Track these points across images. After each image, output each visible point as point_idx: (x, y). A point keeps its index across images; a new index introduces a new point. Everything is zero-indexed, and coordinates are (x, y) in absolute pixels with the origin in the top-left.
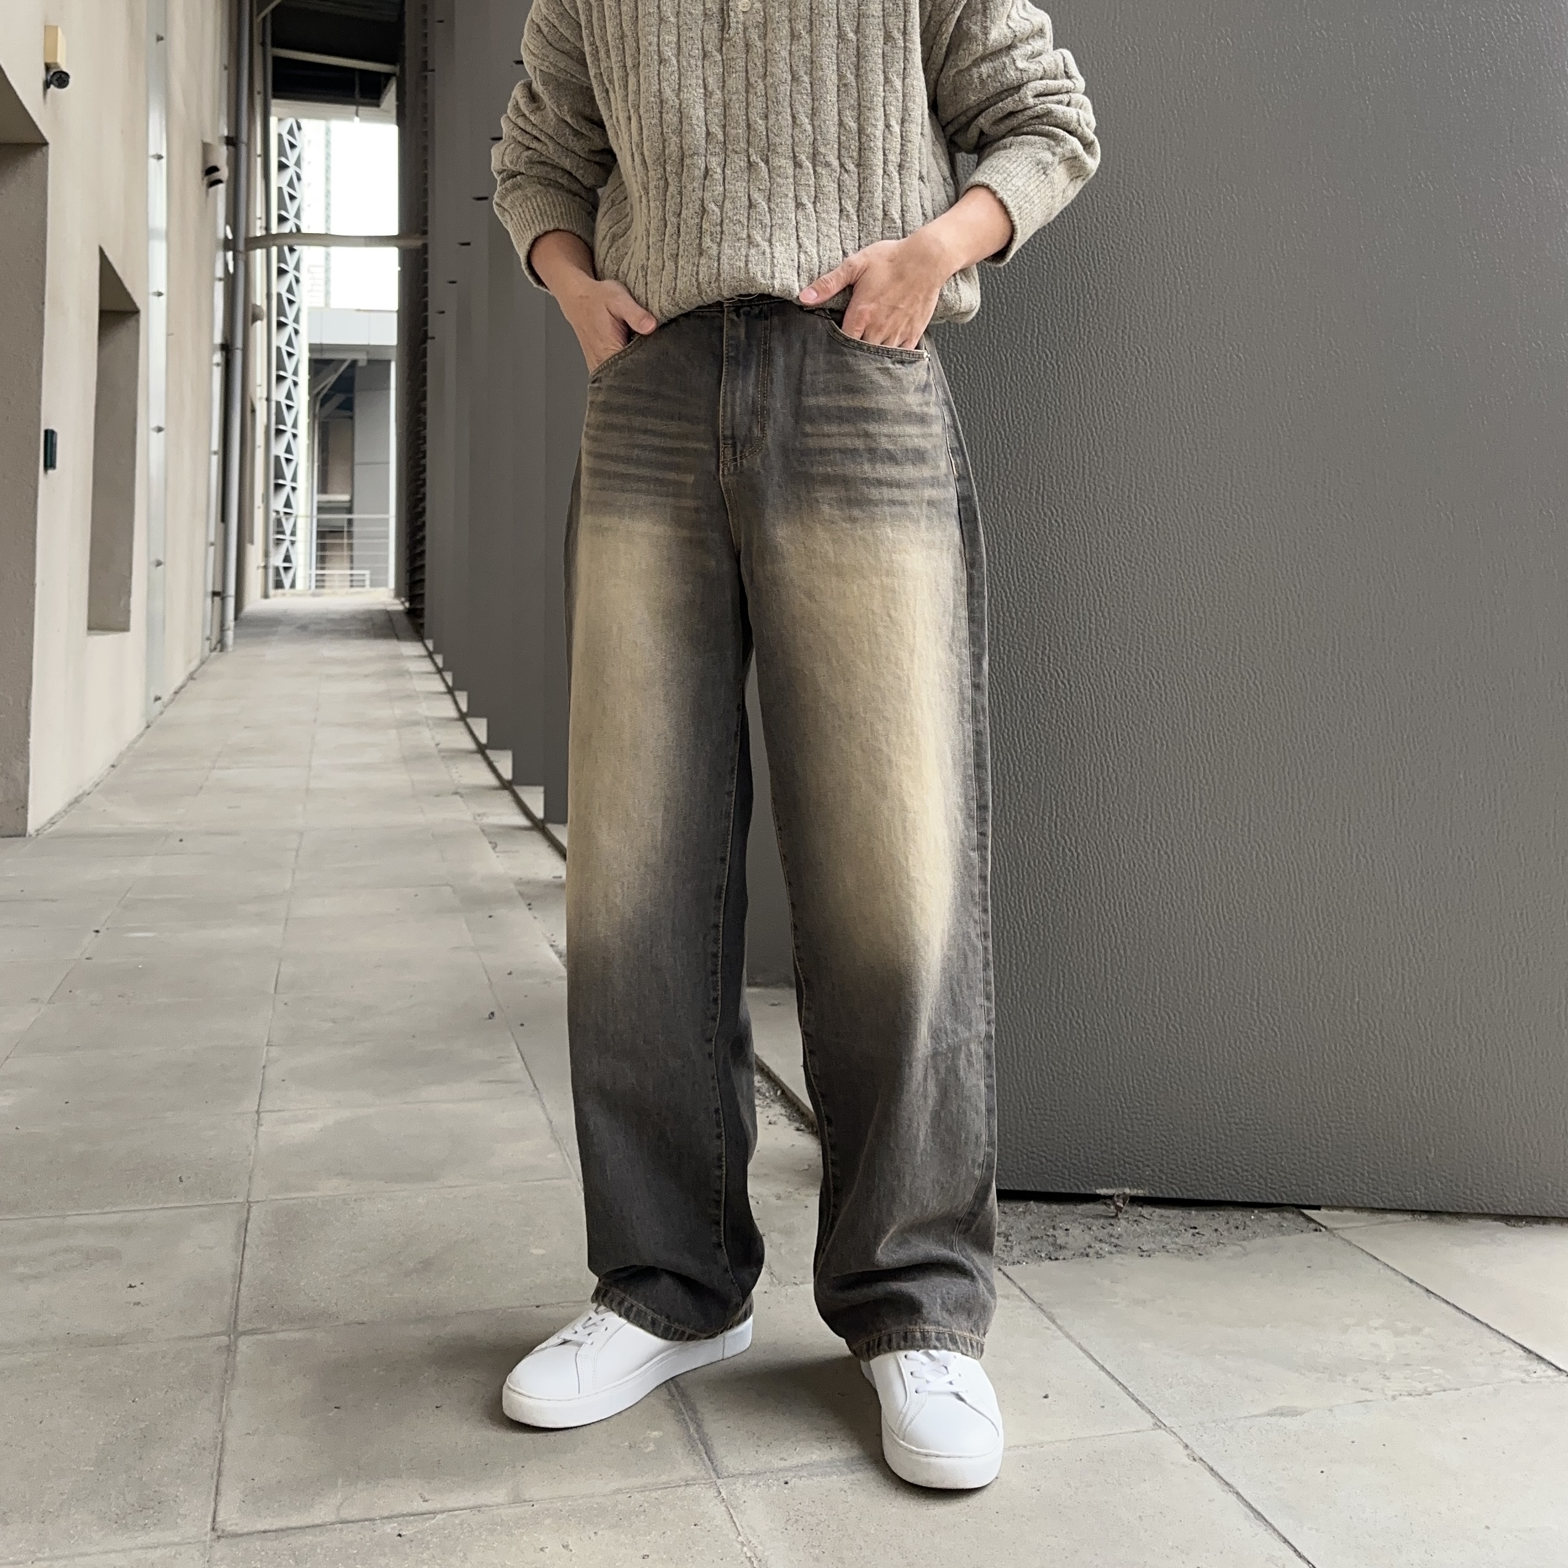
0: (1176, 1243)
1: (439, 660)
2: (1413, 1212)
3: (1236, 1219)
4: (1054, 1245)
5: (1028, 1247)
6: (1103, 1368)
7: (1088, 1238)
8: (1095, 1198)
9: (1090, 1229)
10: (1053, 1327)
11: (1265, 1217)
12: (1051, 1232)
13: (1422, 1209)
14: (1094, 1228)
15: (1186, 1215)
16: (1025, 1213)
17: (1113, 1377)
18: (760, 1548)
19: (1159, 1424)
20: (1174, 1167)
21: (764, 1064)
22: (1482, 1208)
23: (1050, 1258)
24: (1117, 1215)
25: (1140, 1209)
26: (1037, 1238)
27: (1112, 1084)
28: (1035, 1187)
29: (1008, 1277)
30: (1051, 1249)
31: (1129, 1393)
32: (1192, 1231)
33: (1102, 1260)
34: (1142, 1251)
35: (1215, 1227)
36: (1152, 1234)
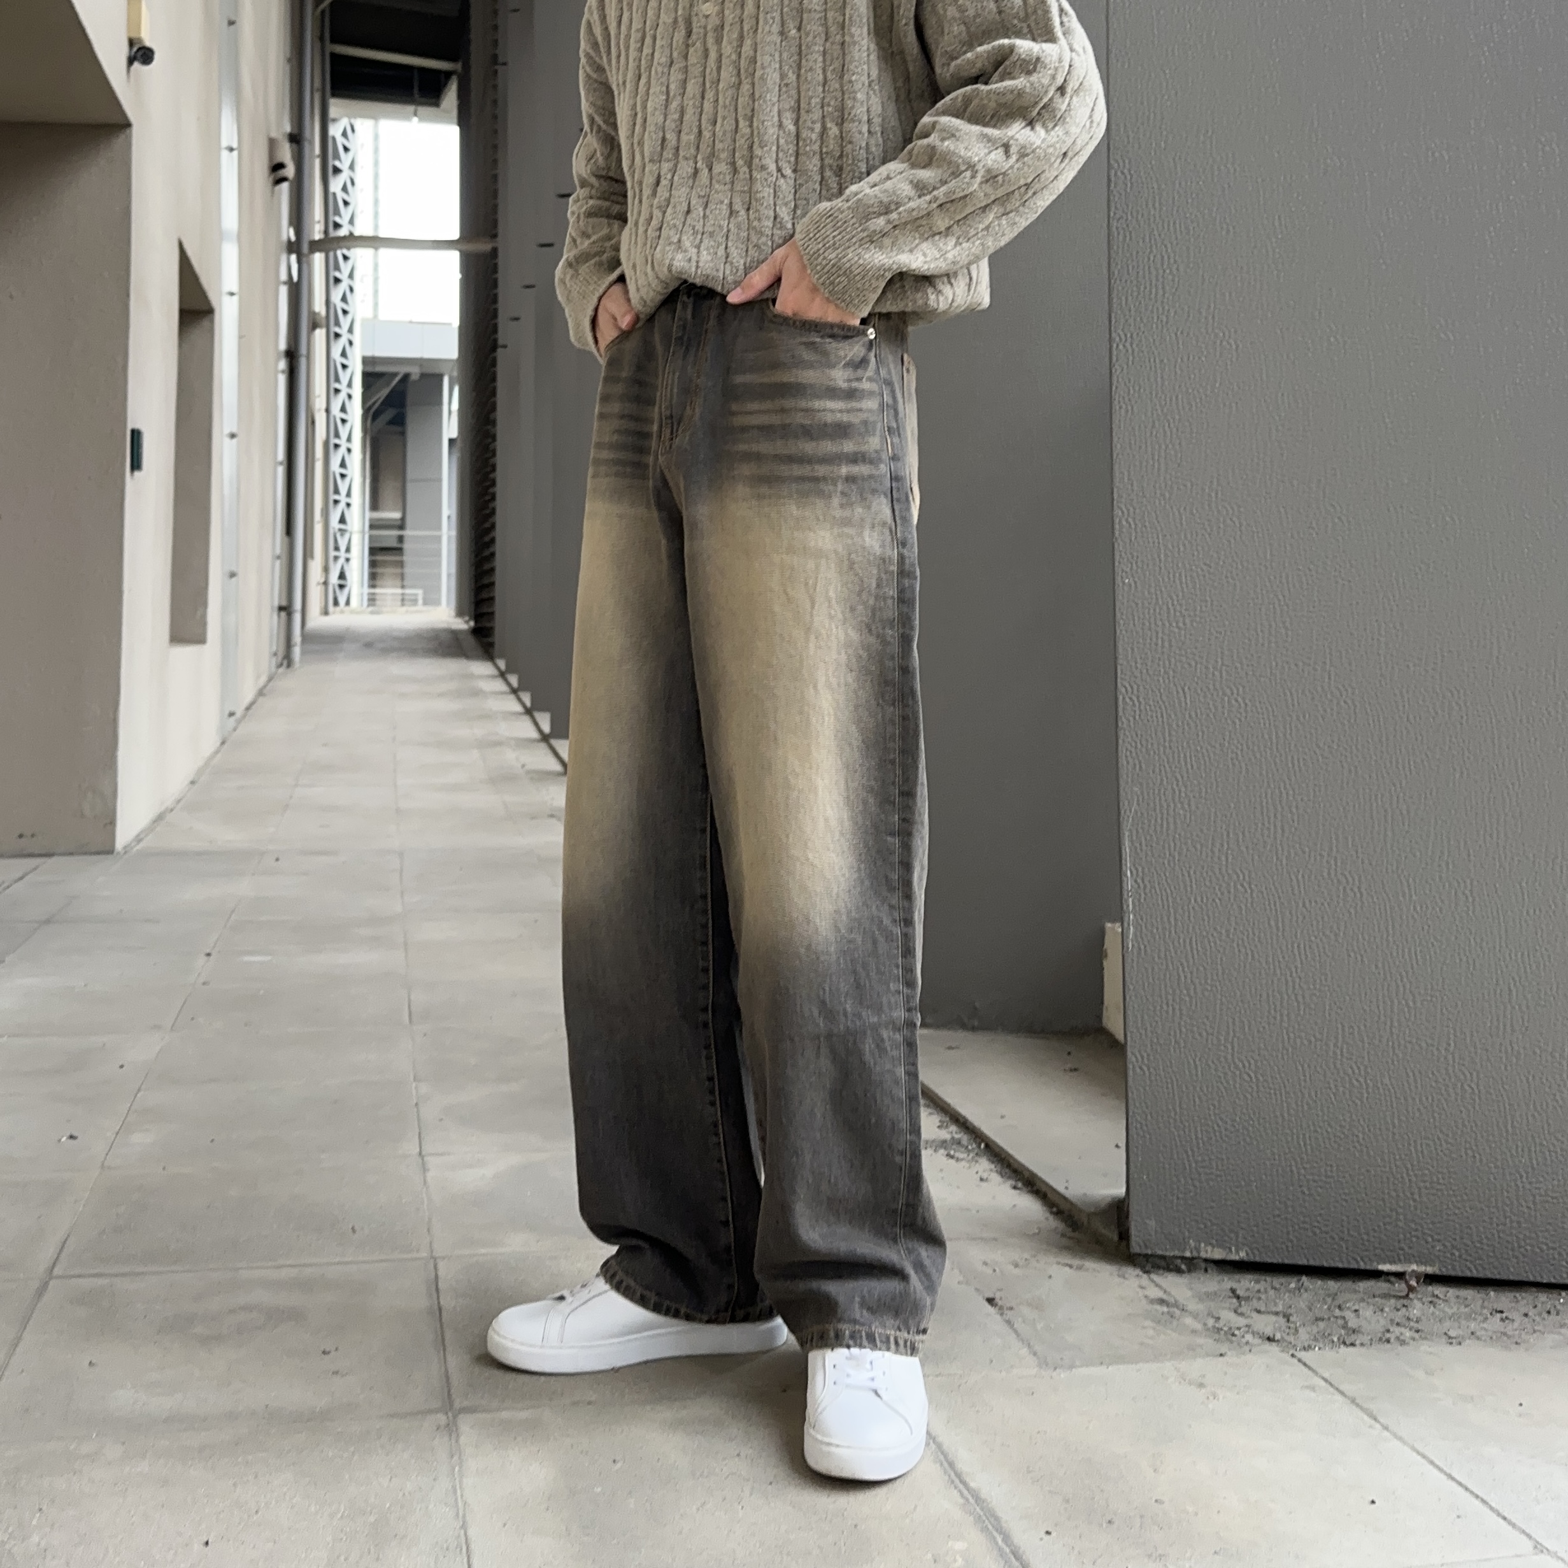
0: (1486, 1330)
1: (514, 680)
3: (1543, 1303)
4: (1345, 1327)
5: (1315, 1330)
6: (1453, 1479)
7: (1383, 1322)
8: (1376, 1275)
9: (1382, 1310)
10: (1378, 1426)
12: (1337, 1312)
14: (1387, 1309)
15: (1485, 1295)
16: (1299, 1290)
17: (1467, 1489)
19: (1539, 1548)
20: (1468, 1242)
21: (960, 1114)
23: (1344, 1343)
24: (1407, 1295)
25: (1430, 1288)
26: (1322, 1319)
27: (1397, 1147)
28: (1307, 1260)
29: (1305, 1364)
30: (1343, 1332)
31: (1491, 1508)
32: (1499, 1315)
33: (1405, 1347)
34: (1450, 1338)
35: (1524, 1310)
36: (1456, 1318)
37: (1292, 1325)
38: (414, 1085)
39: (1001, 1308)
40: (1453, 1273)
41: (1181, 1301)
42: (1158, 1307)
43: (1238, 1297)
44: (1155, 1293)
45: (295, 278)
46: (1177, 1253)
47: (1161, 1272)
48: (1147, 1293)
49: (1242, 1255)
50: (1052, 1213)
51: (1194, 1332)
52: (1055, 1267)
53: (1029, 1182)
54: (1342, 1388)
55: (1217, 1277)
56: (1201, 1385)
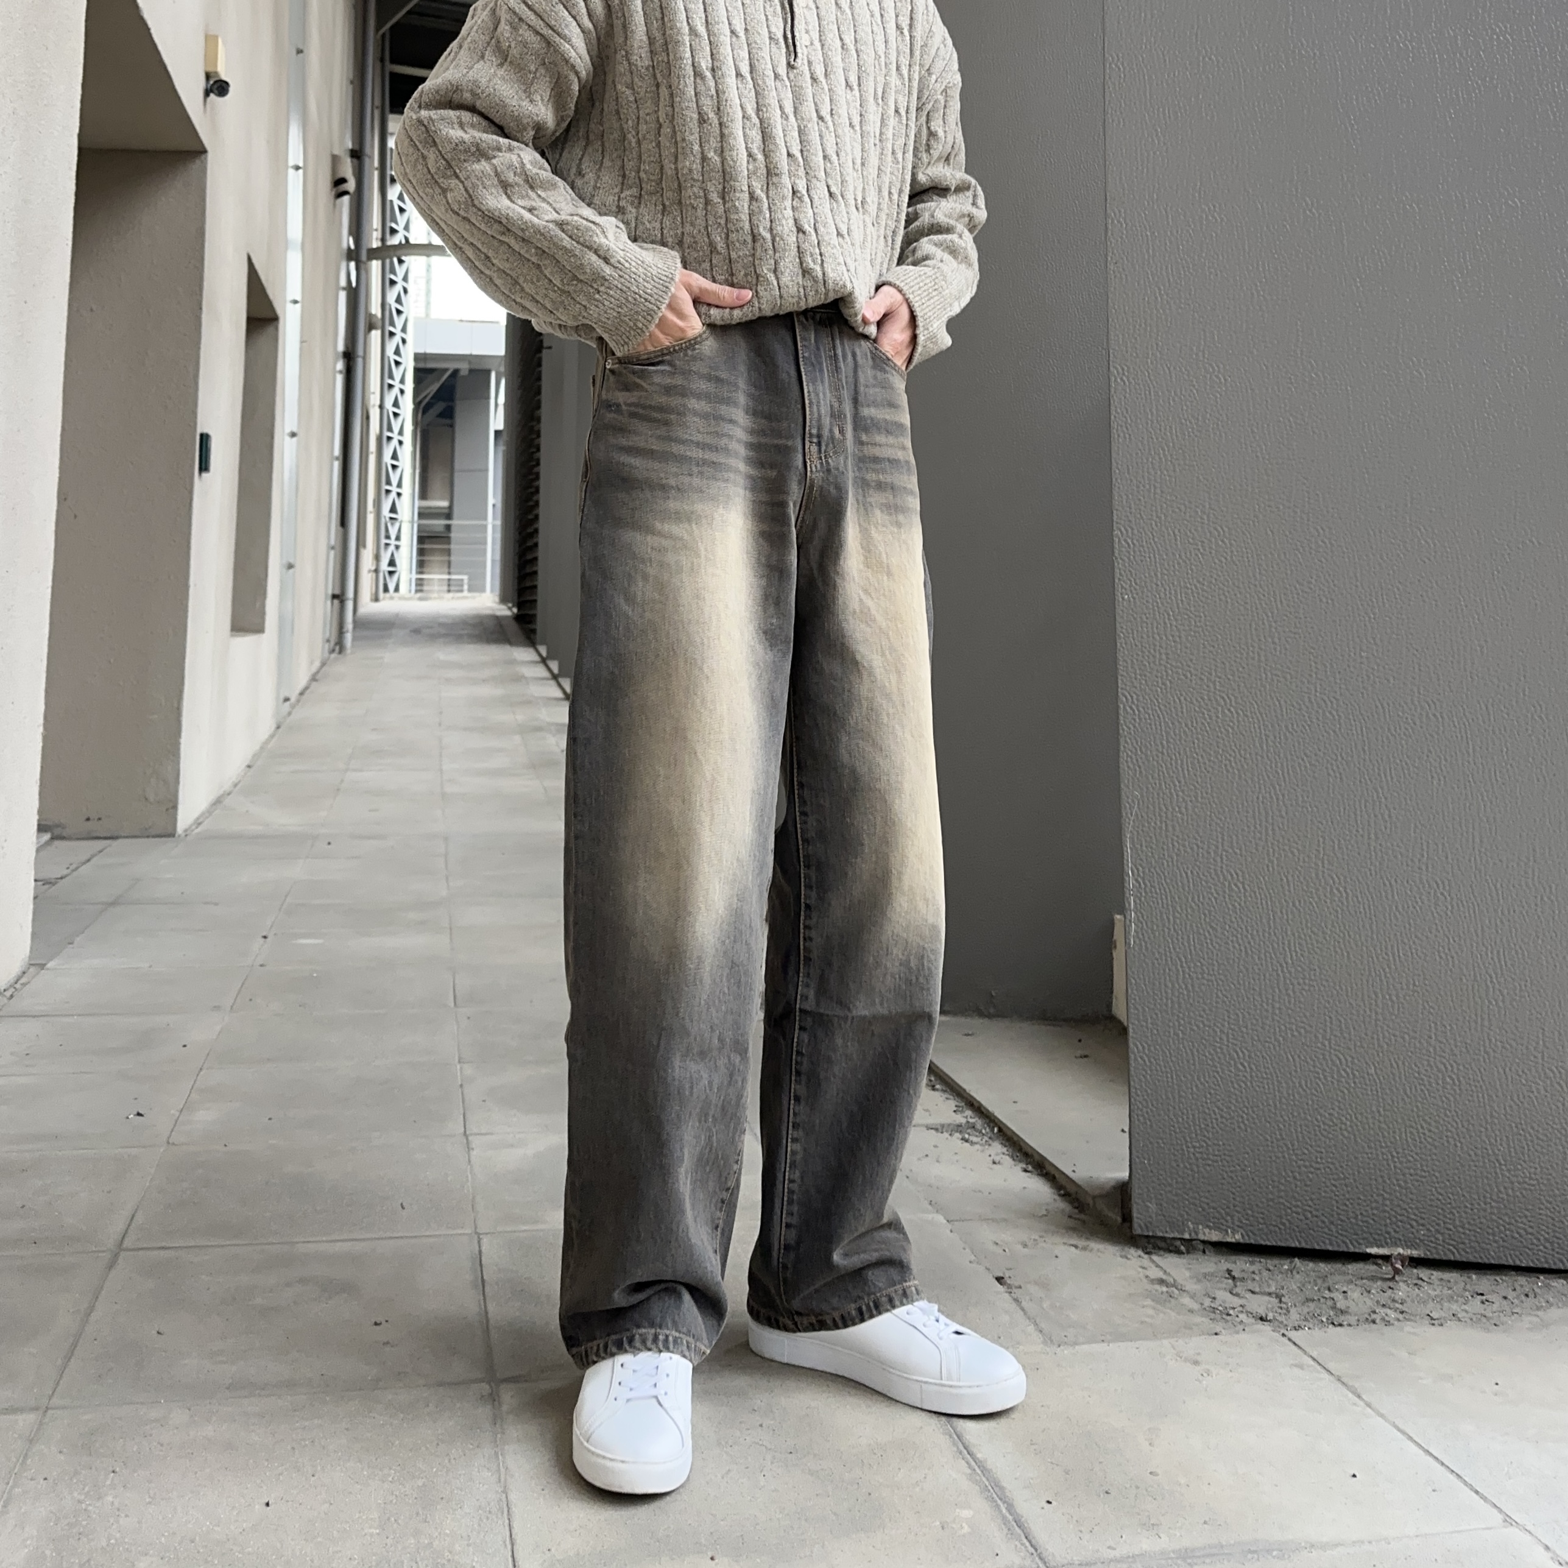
0: (1466, 1312)
1: (554, 666)
3: (1521, 1286)
4: (1334, 1308)
5: (1306, 1310)
6: (1431, 1455)
7: (1369, 1303)
8: (1365, 1257)
9: (1369, 1292)
10: (1362, 1403)
11: (1554, 1284)
12: (1327, 1294)
14: (1373, 1291)
15: (1465, 1278)
16: (1292, 1271)
17: (1443, 1464)
19: (1508, 1520)
20: (1451, 1227)
21: (974, 1099)
23: (1333, 1324)
24: (1393, 1278)
25: (1415, 1271)
26: (1313, 1300)
27: (1384, 1137)
28: (1300, 1243)
29: (1295, 1344)
30: (1332, 1313)
31: (1465, 1483)
32: (1479, 1297)
33: (1389, 1328)
34: (1432, 1319)
35: (1503, 1293)
36: (1439, 1300)
37: (1284, 1306)
38: (459, 1066)
39: (1009, 1286)
40: (1437, 1257)
41: (1180, 1281)
42: (1157, 1287)
43: (1234, 1278)
44: (1155, 1273)
45: (354, 284)
46: (1177, 1235)
47: (1162, 1253)
48: (1148, 1273)
49: (1238, 1237)
50: (1060, 1195)
51: (1191, 1311)
52: (1063, 1247)
53: (1038, 1165)
54: (1331, 1366)
55: (1214, 1259)
56: (1196, 1363)
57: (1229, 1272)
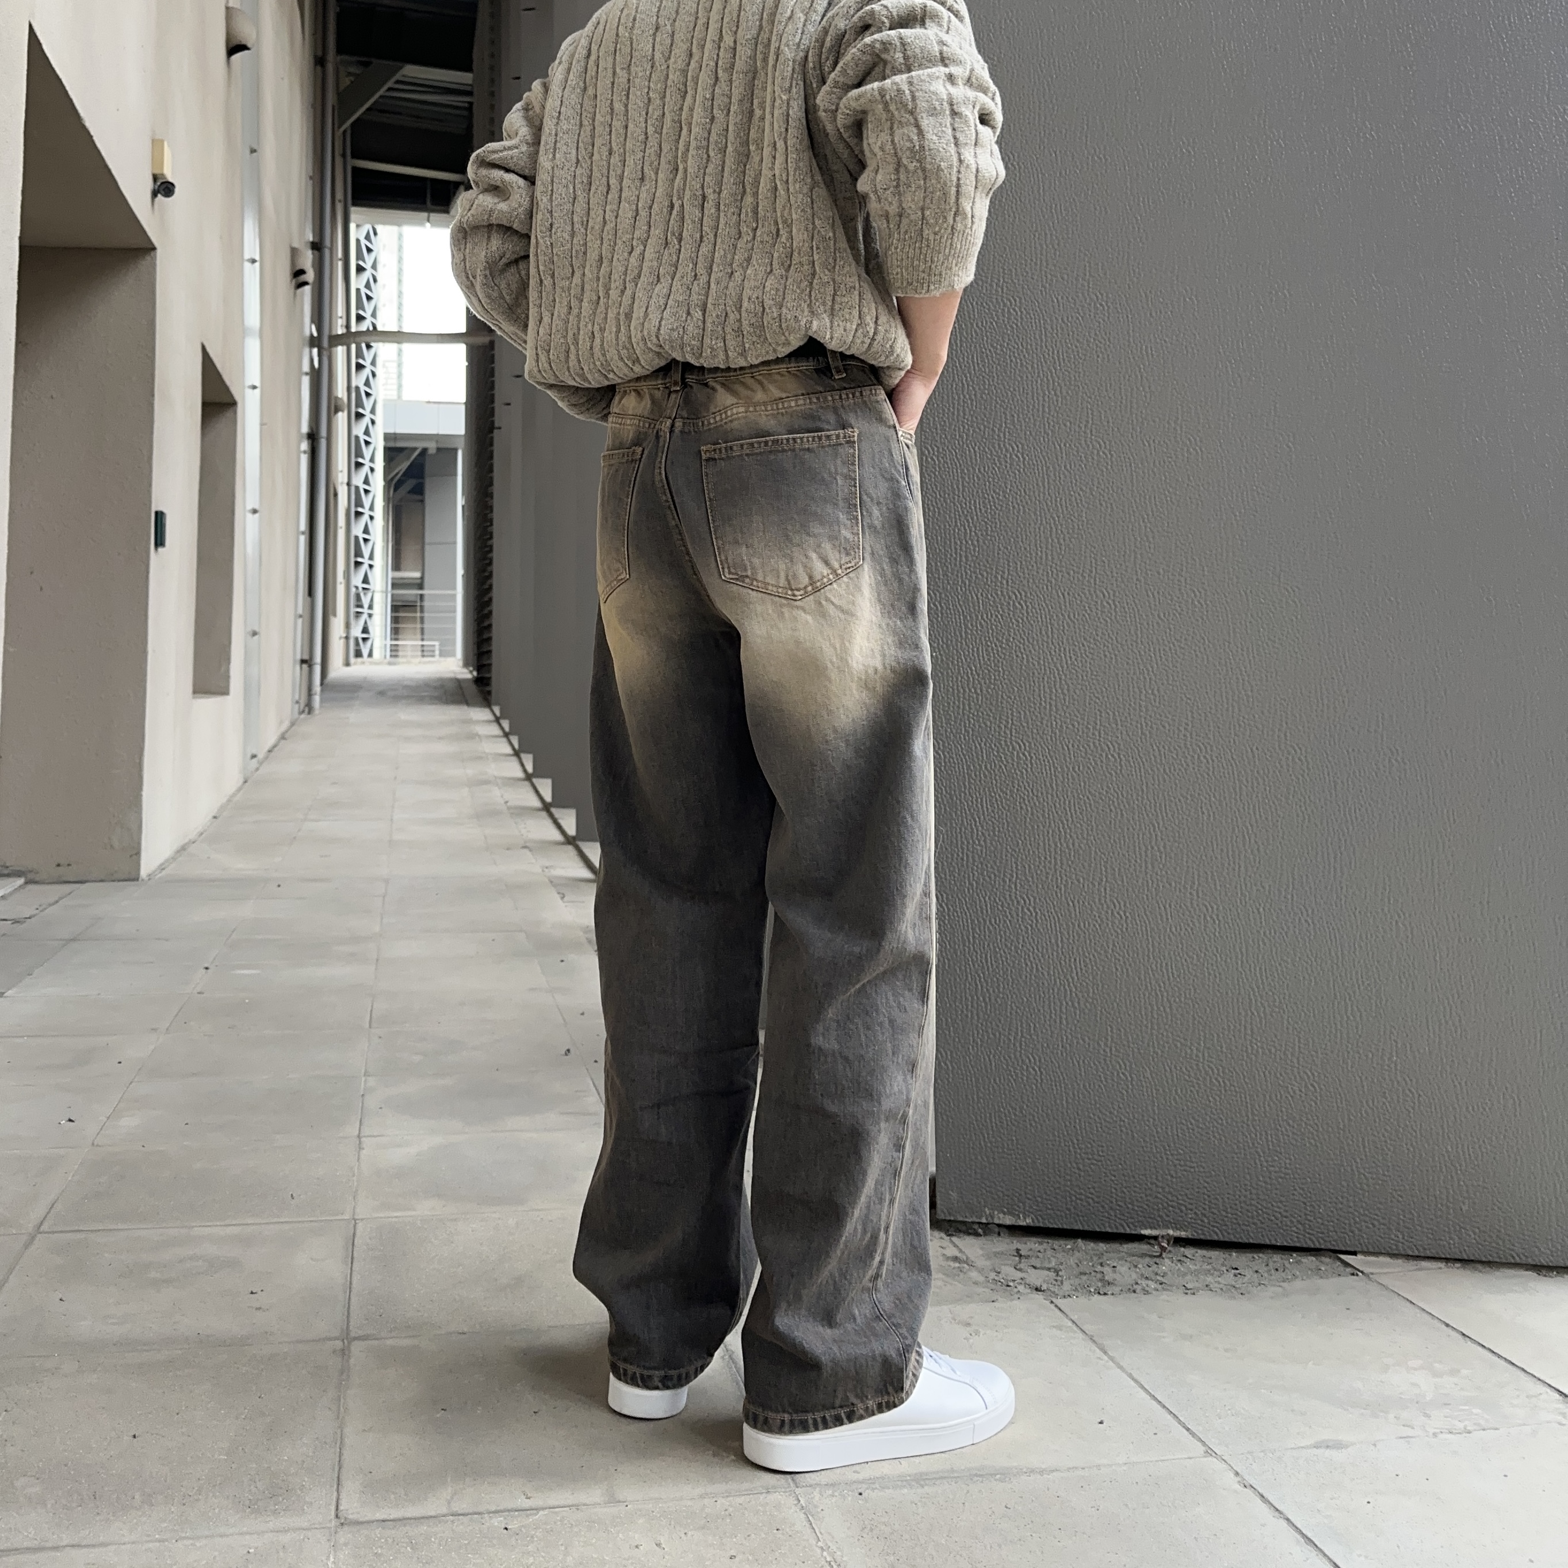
0: (1219, 1283)
2: (1447, 1260)
3: (1275, 1262)
4: (1102, 1280)
6: (1156, 1399)
7: (1134, 1276)
8: (1140, 1238)
9: (1136, 1266)
10: (1106, 1358)
11: (1303, 1260)
12: (1099, 1268)
13: (1457, 1257)
14: (1140, 1266)
15: (1227, 1255)
16: (1073, 1250)
17: (1164, 1407)
18: (839, 1553)
19: (1210, 1452)
20: (1215, 1211)
22: (1513, 1257)
23: (1099, 1293)
24: (1160, 1256)
25: (1182, 1249)
26: (1085, 1274)
27: (1157, 1132)
28: (1083, 1226)
29: (1060, 1309)
30: (1100, 1284)
31: (1180, 1422)
32: (1234, 1271)
33: (1146, 1297)
34: (1187, 1289)
35: (1256, 1268)
36: (1196, 1273)
38: (363, 1079)
40: (1202, 1237)
41: (972, 1258)
42: (952, 1264)
43: (1021, 1256)
44: (952, 1251)
45: (317, 369)
46: (975, 1219)
47: (961, 1235)
48: (946, 1252)
49: (1029, 1221)
51: (976, 1283)
54: (1084, 1327)
55: (1008, 1240)
56: (968, 1324)
57: (1018, 1250)
